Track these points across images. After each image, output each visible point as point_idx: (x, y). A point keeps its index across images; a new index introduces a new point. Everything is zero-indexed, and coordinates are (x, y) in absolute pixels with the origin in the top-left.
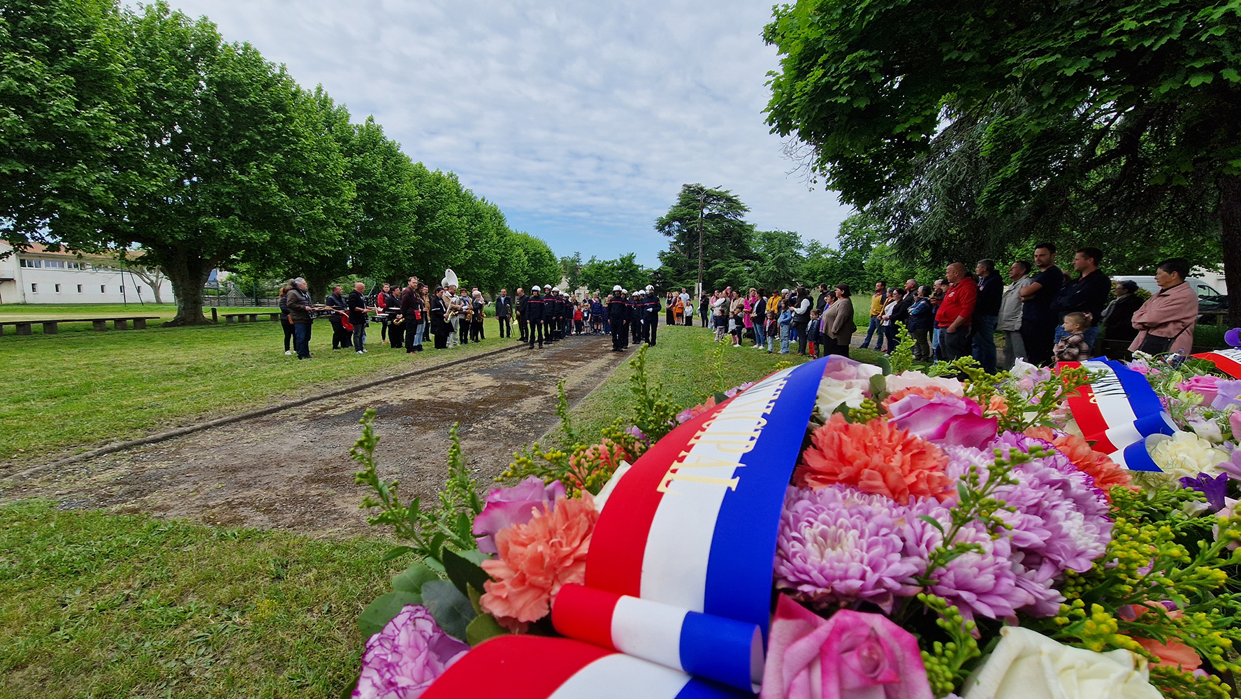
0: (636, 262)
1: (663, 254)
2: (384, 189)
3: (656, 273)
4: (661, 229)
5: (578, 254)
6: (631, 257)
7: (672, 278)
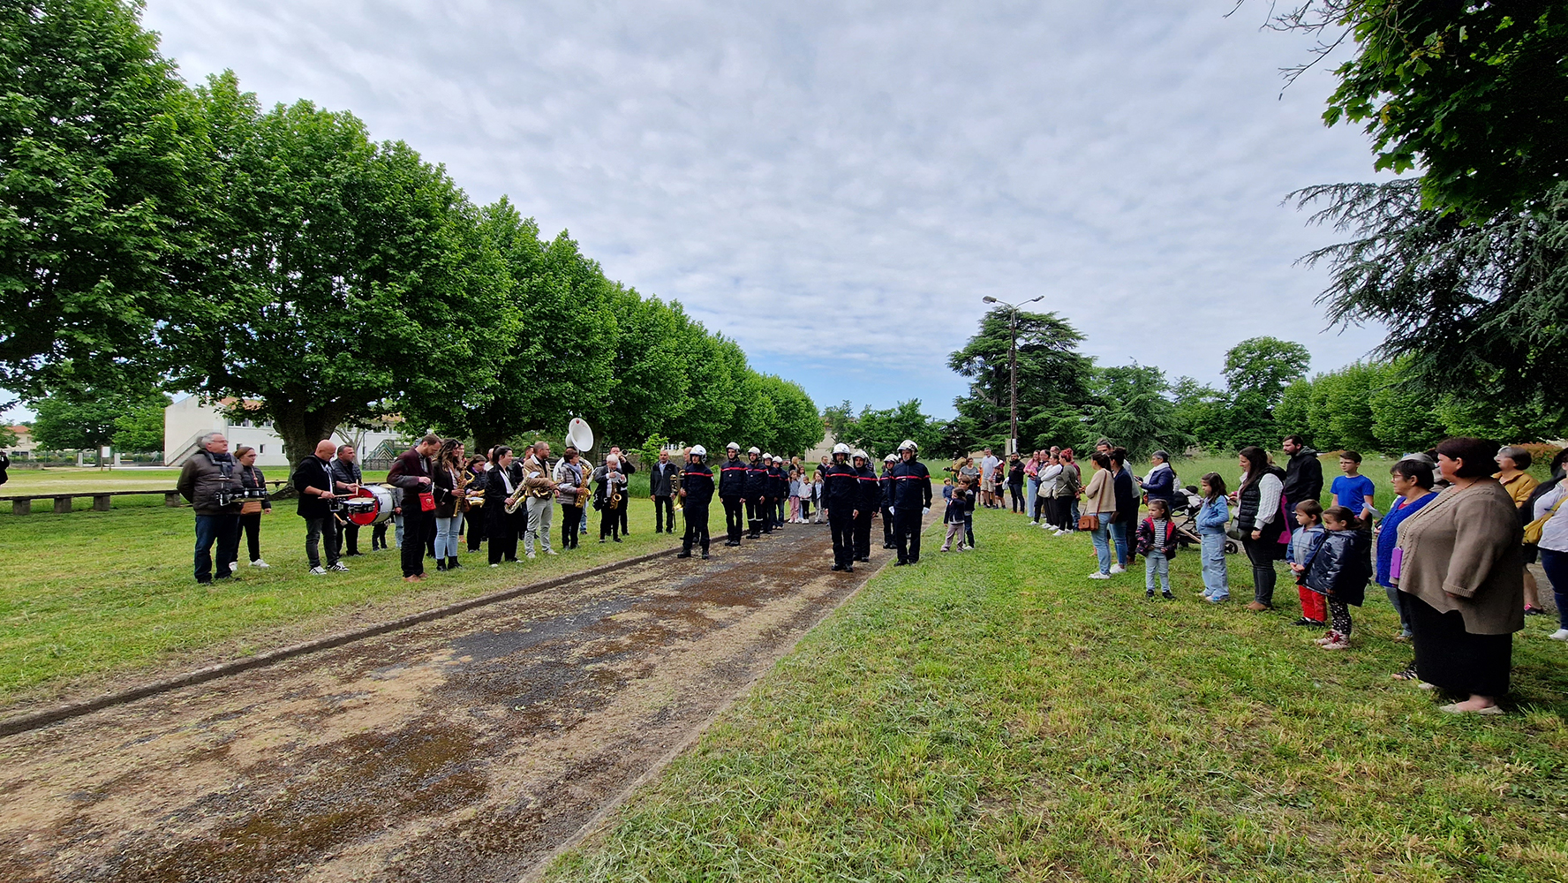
0: (922, 411)
1: (960, 400)
4: (956, 367)
6: (914, 405)
7: (973, 432)
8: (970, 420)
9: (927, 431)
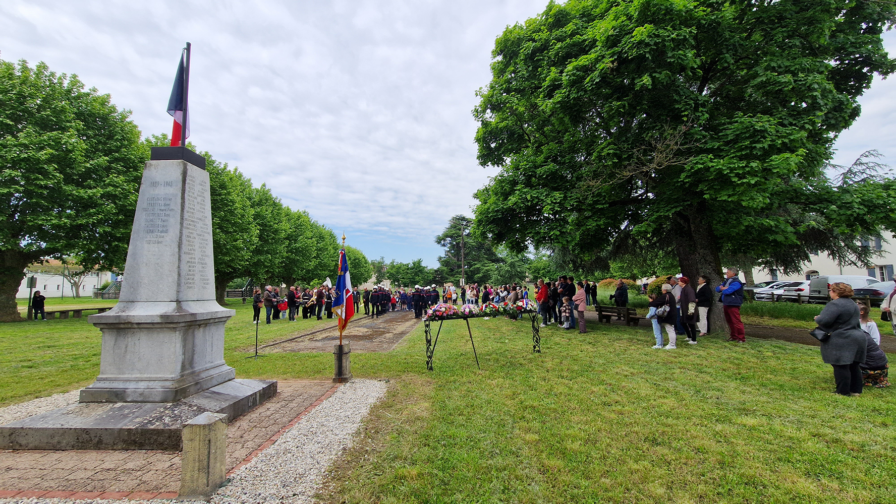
0: (423, 264)
1: (440, 258)
2: (271, 226)
3: (436, 271)
4: (439, 243)
5: (383, 258)
6: (419, 262)
7: (446, 274)
8: (445, 268)
9: (426, 274)
